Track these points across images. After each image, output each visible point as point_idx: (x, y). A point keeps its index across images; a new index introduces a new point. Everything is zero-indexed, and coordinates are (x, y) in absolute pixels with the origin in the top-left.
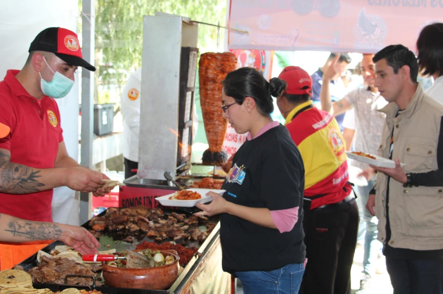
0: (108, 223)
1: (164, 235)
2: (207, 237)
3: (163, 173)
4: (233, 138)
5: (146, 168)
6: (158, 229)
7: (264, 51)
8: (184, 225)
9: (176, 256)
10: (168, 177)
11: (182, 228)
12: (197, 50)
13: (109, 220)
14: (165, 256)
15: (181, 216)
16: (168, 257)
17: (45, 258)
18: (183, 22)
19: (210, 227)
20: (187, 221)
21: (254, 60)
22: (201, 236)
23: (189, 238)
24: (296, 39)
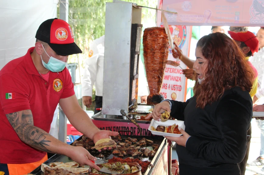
0: (85, 145)
1: (125, 153)
2: (155, 154)
3: (120, 110)
4: (164, 87)
5: (108, 107)
6: (120, 149)
7: (185, 26)
8: (137, 146)
9: (138, 166)
10: (123, 113)
11: (136, 148)
12: (141, 26)
13: (86, 143)
14: (131, 166)
15: (134, 140)
16: (133, 167)
17: (47, 169)
18: (133, 6)
19: (156, 147)
20: (138, 143)
21: (178, 33)
22: (151, 153)
23: (142, 155)
24: (209, 18)
